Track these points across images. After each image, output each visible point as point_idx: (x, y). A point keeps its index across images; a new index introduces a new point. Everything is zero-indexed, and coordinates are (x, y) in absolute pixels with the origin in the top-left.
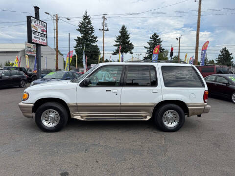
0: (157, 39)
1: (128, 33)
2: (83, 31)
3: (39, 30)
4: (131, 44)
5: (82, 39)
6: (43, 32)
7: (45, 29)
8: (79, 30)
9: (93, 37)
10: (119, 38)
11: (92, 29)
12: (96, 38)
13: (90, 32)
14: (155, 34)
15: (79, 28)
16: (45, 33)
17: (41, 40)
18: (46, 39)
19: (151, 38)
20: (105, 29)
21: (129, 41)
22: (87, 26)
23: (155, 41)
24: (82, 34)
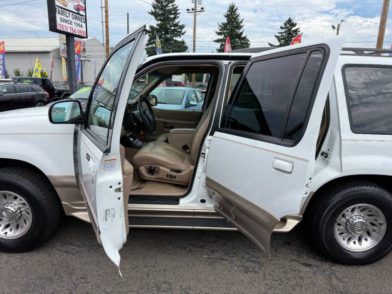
0: (293, 29)
1: (240, 18)
2: (159, 15)
3: (71, 7)
4: (244, 38)
5: (158, 31)
6: (78, 9)
7: (82, 4)
8: (152, 13)
9: (176, 25)
10: (224, 27)
11: (175, 11)
12: (182, 27)
13: (172, 16)
14: (290, 21)
15: (153, 10)
16: (82, 13)
17: (74, 26)
18: (84, 25)
19: (282, 28)
20: (199, 9)
21: (242, 33)
22: (167, 6)
23: (289, 34)
24: (158, 20)
